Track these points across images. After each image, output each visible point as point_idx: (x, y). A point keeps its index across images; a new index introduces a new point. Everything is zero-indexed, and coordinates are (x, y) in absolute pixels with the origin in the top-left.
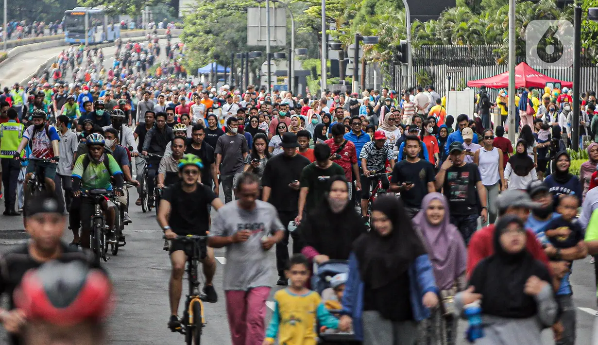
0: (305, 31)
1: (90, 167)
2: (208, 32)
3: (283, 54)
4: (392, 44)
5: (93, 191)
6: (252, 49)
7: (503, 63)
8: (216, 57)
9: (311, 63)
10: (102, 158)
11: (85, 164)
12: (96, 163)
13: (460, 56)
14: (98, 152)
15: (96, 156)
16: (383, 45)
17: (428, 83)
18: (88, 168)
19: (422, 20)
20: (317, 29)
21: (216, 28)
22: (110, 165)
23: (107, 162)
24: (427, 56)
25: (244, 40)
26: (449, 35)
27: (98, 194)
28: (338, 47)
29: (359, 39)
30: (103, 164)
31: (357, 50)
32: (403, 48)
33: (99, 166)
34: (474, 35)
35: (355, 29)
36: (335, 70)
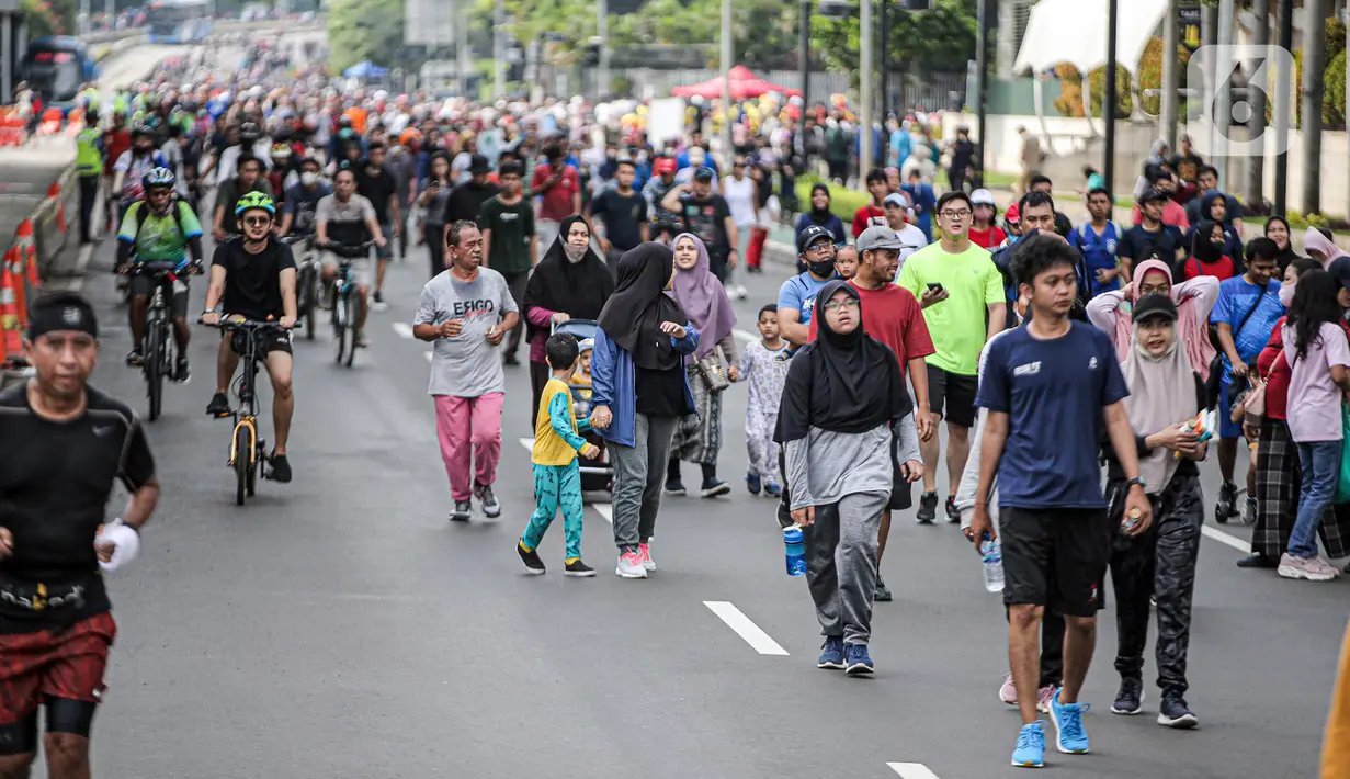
0: (477, 25)
1: (149, 223)
2: (360, 25)
3: (448, 53)
4: (583, 43)
5: (151, 265)
6: (410, 48)
7: (717, 67)
8: (370, 56)
9: (484, 65)
10: (171, 208)
11: (141, 216)
12: (160, 215)
13: (665, 58)
14: (163, 199)
15: (160, 206)
16: (571, 45)
17: (625, 91)
18: (145, 224)
19: (621, 13)
20: (491, 23)
21: (368, 21)
22: (183, 220)
23: (177, 215)
24: (626, 58)
25: (401, 36)
26: (651, 31)
27: (159, 270)
28: (518, 45)
29: (543, 37)
30: (170, 219)
31: (540, 49)
32: (595, 49)
33: (164, 220)
34: (683, 34)
35: (539, 24)
36: (515, 73)
